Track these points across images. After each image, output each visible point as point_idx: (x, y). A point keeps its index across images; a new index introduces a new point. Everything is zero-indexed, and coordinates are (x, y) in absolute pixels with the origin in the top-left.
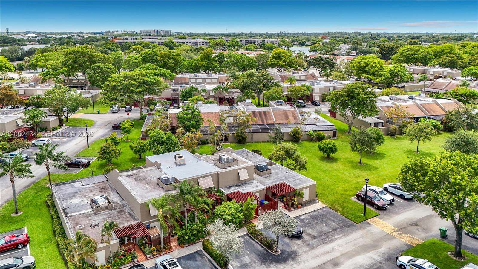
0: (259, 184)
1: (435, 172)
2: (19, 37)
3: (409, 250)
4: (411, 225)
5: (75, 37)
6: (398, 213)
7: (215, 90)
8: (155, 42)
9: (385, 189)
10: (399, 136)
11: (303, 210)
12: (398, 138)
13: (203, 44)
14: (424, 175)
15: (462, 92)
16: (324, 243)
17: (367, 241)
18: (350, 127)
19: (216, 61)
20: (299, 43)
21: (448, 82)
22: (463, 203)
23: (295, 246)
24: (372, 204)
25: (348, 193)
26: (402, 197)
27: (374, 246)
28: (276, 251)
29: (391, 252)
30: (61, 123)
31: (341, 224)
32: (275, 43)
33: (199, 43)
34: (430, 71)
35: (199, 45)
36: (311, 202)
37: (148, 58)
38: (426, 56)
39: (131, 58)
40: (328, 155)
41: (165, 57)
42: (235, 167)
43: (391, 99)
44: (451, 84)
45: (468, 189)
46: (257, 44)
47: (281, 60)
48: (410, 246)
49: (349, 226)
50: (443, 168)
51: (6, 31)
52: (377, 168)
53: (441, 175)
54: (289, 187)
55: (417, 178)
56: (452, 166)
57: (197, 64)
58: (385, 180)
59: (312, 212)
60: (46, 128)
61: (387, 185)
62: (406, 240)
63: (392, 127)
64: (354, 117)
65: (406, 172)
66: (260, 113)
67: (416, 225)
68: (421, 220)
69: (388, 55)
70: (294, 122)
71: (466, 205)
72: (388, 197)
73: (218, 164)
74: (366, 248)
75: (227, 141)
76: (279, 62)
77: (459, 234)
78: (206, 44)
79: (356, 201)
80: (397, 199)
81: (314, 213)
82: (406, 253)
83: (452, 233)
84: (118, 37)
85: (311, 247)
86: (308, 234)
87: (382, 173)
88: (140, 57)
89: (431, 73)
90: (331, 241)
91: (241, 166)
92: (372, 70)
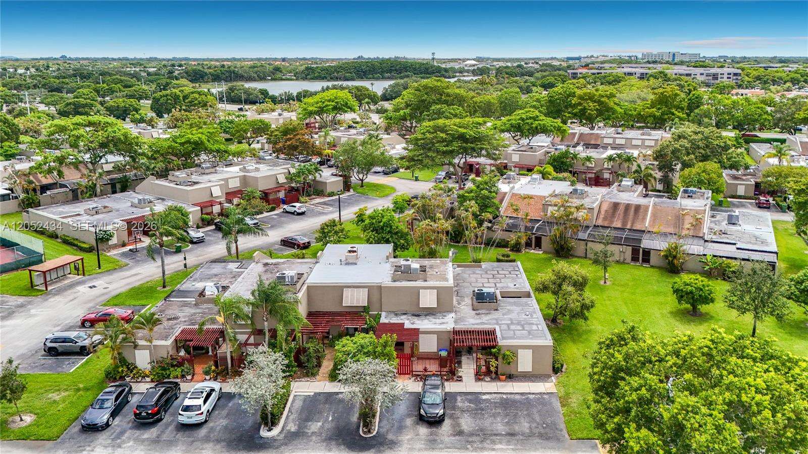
0: (451, 320)
2: (448, 66)
5: (531, 65)
7: (609, 159)
11: (503, 387)
13: (728, 78)
16: (463, 448)
19: (682, 109)
23: (411, 434)
28: (369, 431)
30: (347, 186)
33: (719, 76)
35: (719, 79)
36: (537, 377)
37: (557, 99)
40: (694, 307)
41: (587, 100)
42: (415, 283)
49: (547, 439)
51: (431, 57)
57: (642, 113)
59: (516, 393)
60: (322, 191)
70: (691, 233)
75: (540, 248)
78: (735, 77)
84: (590, 65)
85: (432, 446)
86: (456, 425)
91: (428, 283)
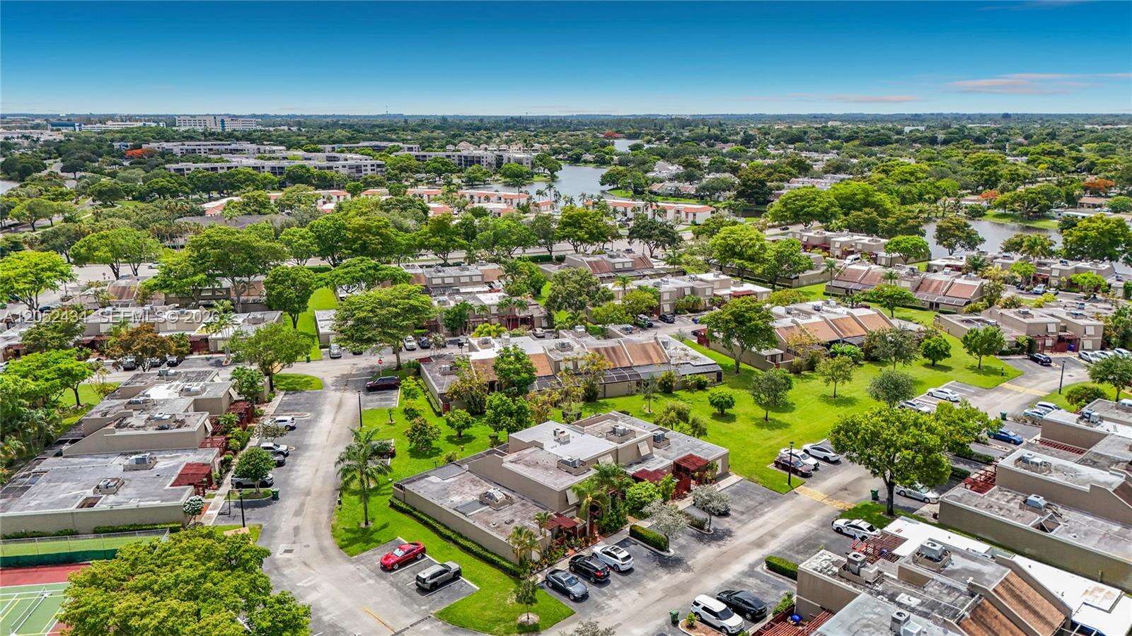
0: (662, 458)
1: (867, 431)
3: (844, 514)
4: (841, 490)
6: (825, 479)
7: (500, 306)
8: (263, 167)
9: (806, 451)
10: (806, 373)
12: (806, 377)
13: (372, 170)
14: (856, 434)
15: (888, 291)
16: (755, 518)
17: (798, 511)
18: (738, 364)
19: (460, 234)
20: (569, 157)
21: (866, 268)
22: (893, 459)
23: (724, 523)
24: (795, 471)
25: (762, 460)
26: (826, 459)
27: (806, 515)
28: (709, 531)
29: (825, 519)
30: (271, 387)
31: (767, 497)
32: (525, 164)
34: (835, 242)
35: (363, 172)
36: (725, 475)
38: (827, 209)
39: (293, 235)
40: (723, 411)
42: (632, 441)
43: (789, 313)
44: (870, 273)
45: (898, 444)
46: (485, 163)
47: (582, 228)
48: (843, 511)
49: (776, 498)
50: (874, 426)
52: (789, 425)
53: (872, 433)
54: (699, 459)
55: (849, 438)
56: (883, 423)
58: (803, 441)
59: (730, 486)
61: (807, 447)
62: (838, 505)
63: (796, 360)
64: (743, 349)
65: (838, 432)
66: (606, 349)
67: (846, 489)
68: (851, 483)
69: (755, 196)
70: (659, 361)
71: (896, 461)
72: (812, 461)
73: (612, 436)
74: (799, 518)
76: (578, 233)
77: (891, 492)
78: (379, 169)
79: (775, 469)
80: (821, 463)
81: (733, 488)
82: (841, 517)
83: (883, 495)
84: (144, 146)
85: (744, 523)
86: (735, 511)
87: (797, 431)
88: (310, 234)
89: (837, 245)
90: (762, 515)
91: (639, 438)
92: (750, 252)
